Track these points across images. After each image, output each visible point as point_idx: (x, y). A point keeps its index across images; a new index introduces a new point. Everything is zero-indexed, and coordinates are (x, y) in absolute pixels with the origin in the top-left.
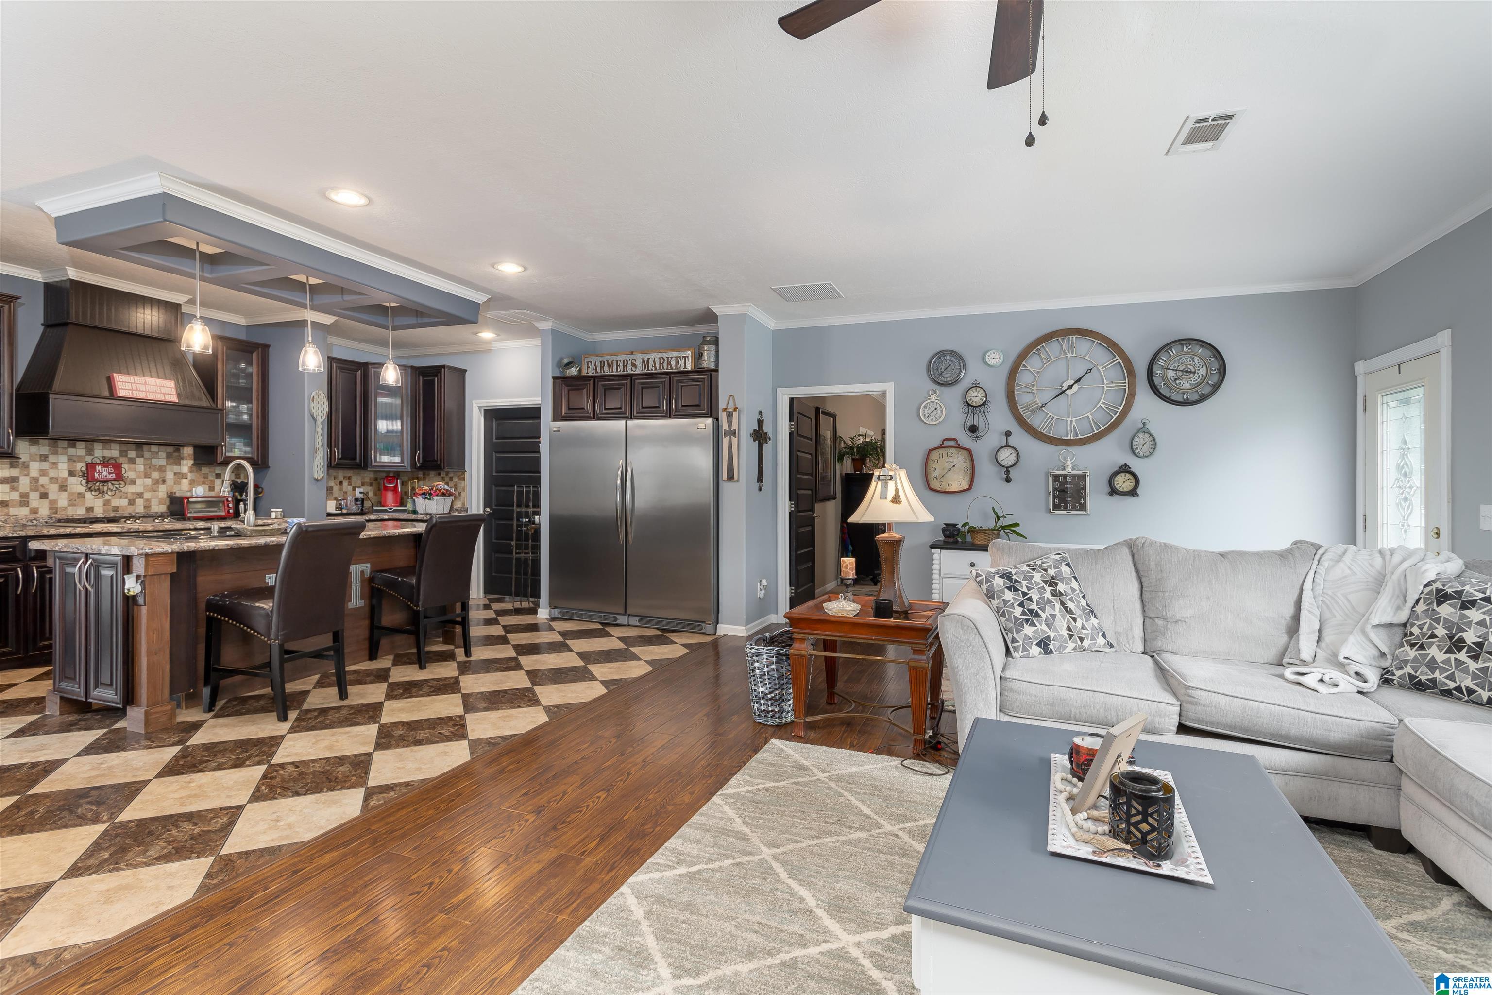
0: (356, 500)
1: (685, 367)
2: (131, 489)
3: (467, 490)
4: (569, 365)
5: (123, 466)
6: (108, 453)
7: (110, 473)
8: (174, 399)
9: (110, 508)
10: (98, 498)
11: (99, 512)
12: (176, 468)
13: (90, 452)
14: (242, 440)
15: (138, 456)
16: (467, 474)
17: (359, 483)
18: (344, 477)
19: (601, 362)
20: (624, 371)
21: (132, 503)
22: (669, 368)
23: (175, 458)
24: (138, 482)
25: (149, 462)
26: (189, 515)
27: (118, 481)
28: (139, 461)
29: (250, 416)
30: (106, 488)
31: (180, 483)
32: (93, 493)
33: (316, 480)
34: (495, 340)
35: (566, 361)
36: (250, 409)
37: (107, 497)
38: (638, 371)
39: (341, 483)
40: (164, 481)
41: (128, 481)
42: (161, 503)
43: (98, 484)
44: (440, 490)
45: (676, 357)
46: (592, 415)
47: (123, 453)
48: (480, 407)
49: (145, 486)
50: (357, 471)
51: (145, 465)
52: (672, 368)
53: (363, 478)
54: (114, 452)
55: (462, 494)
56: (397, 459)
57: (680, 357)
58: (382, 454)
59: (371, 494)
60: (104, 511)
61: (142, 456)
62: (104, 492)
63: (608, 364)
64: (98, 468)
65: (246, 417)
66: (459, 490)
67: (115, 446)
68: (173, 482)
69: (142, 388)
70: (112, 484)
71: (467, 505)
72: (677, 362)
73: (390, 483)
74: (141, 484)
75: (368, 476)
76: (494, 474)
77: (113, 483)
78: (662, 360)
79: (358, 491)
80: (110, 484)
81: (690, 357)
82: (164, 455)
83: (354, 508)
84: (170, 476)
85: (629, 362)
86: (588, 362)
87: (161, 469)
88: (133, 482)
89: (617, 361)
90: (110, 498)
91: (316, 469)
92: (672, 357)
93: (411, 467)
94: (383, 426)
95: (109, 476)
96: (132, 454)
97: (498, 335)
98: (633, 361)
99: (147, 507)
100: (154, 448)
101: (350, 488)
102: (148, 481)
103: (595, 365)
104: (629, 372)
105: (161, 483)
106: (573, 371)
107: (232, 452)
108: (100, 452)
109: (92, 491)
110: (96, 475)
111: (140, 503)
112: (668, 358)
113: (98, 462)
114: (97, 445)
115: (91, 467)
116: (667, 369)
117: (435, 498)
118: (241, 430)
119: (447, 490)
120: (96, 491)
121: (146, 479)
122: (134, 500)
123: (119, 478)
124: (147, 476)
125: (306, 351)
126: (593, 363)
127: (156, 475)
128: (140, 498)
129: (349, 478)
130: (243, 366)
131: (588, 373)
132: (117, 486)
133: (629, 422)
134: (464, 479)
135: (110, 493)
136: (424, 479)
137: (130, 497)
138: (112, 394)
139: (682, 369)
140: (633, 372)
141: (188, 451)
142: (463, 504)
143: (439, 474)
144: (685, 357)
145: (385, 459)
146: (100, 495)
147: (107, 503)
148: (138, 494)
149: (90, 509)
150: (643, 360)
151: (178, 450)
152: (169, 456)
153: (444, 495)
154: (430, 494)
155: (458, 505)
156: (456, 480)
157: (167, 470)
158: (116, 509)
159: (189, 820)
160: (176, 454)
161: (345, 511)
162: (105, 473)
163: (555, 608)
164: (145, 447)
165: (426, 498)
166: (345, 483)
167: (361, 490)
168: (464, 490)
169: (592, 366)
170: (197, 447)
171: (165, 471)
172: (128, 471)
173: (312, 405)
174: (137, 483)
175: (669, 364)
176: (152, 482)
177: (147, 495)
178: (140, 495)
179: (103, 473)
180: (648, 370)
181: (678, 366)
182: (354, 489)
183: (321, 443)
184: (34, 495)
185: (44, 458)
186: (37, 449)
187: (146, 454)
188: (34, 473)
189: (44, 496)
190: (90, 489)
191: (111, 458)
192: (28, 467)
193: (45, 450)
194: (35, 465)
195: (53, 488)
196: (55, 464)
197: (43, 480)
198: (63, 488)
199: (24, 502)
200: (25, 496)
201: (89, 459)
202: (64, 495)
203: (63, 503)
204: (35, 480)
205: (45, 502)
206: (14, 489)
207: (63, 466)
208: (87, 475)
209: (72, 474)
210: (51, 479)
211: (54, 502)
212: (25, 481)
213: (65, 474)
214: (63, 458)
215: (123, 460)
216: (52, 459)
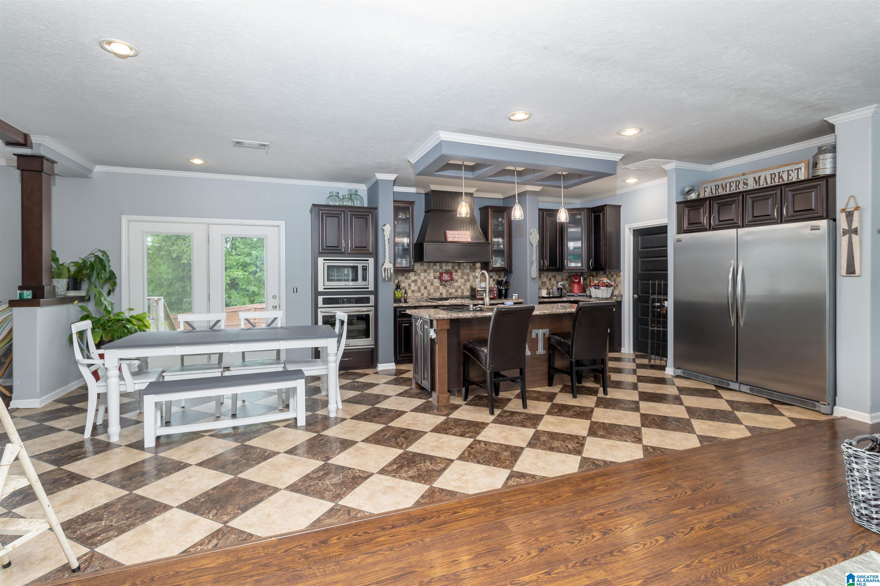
0: (558, 289)
1: (798, 178)
2: (456, 284)
3: (622, 283)
4: (689, 192)
5: (453, 273)
6: (447, 268)
7: (448, 277)
8: (469, 240)
9: (449, 293)
10: (444, 289)
11: (444, 296)
12: (474, 273)
13: (441, 267)
14: (500, 258)
16: (622, 273)
17: (560, 279)
18: (552, 276)
19: (716, 186)
20: (736, 190)
21: (456, 291)
22: (781, 180)
23: (473, 269)
24: (459, 281)
25: (463, 271)
26: (478, 297)
28: (459, 271)
29: (504, 246)
30: (447, 284)
31: (475, 281)
33: (533, 278)
34: (636, 184)
35: (687, 189)
36: (504, 242)
37: (447, 288)
38: (750, 188)
39: (550, 279)
40: (469, 280)
41: (455, 281)
42: (468, 291)
43: (444, 282)
44: (604, 283)
45: (788, 171)
46: (708, 227)
47: (453, 268)
48: (630, 229)
49: (461, 283)
50: (559, 272)
51: (461, 273)
52: (783, 180)
53: (562, 276)
54: (449, 267)
55: (619, 285)
56: (579, 265)
57: (792, 170)
58: (571, 262)
59: (567, 286)
60: (446, 294)
61: (460, 269)
62: (446, 286)
63: (722, 186)
64: (444, 275)
65: (502, 246)
66: (617, 283)
67: (450, 264)
68: (472, 281)
69: (457, 236)
71: (622, 293)
72: (789, 175)
73: (576, 279)
74: (460, 282)
75: (565, 275)
76: (640, 272)
77: (450, 281)
78: (773, 176)
79: (560, 283)
80: (448, 282)
81: (803, 169)
82: (468, 267)
83: (556, 294)
84: (471, 278)
85: (741, 182)
86: (705, 188)
87: (468, 275)
88: (457, 281)
89: (730, 183)
91: (533, 272)
92: (783, 172)
93: (587, 270)
94: (571, 245)
95: (448, 279)
96: (456, 268)
97: (639, 179)
98: (745, 181)
99: (462, 293)
100: (465, 264)
101: (555, 282)
102: (463, 280)
103: (711, 189)
104: (741, 189)
106: (693, 196)
107: (496, 264)
108: (445, 267)
110: (443, 278)
111: (459, 290)
112: (779, 173)
113: (444, 272)
114: (444, 264)
115: (441, 274)
116: (779, 182)
117: (601, 288)
118: (499, 253)
119: (609, 283)
120: (443, 285)
123: (452, 279)
124: (462, 278)
125: (515, 209)
126: (709, 188)
127: (465, 277)
129: (555, 277)
130: (500, 220)
131: (705, 195)
132: (451, 283)
133: (741, 230)
134: (620, 276)
135: (448, 286)
136: (597, 276)
137: (456, 288)
138: (446, 241)
139: (794, 180)
140: (744, 189)
141: (478, 265)
142: (620, 292)
143: (605, 273)
144: (798, 169)
145: (573, 265)
147: (447, 291)
149: (441, 294)
150: (755, 178)
151: (474, 265)
152: (471, 268)
153: (607, 286)
154: (599, 286)
155: (616, 292)
156: (615, 276)
157: (470, 275)
158: (451, 294)
159: (430, 461)
160: (473, 267)
161: (551, 296)
163: (678, 368)
164: (461, 265)
165: (596, 288)
166: (553, 279)
167: (561, 283)
168: (620, 283)
169: (708, 190)
170: (481, 263)
172: (455, 276)
173: (531, 237)
175: (780, 177)
177: (462, 287)
178: (460, 287)
179: (446, 277)
180: (759, 185)
181: (790, 178)
182: (557, 283)
183: (535, 258)
184: (422, 288)
185: (425, 271)
186: (422, 267)
187: (462, 267)
188: (422, 278)
189: (426, 288)
190: (441, 285)
191: (449, 270)
192: (420, 275)
193: (425, 268)
194: (422, 274)
195: (429, 284)
196: (429, 273)
197: (425, 281)
198: (432, 284)
199: (419, 291)
200: (419, 288)
201: (441, 271)
202: (432, 287)
203: (432, 291)
204: (423, 281)
205: (426, 290)
206: (416, 285)
207: (432, 274)
208: (440, 278)
209: (435, 278)
210: (428, 280)
211: (429, 291)
212: (419, 281)
213: (433, 278)
214: (432, 271)
215: (453, 271)
216: (428, 271)
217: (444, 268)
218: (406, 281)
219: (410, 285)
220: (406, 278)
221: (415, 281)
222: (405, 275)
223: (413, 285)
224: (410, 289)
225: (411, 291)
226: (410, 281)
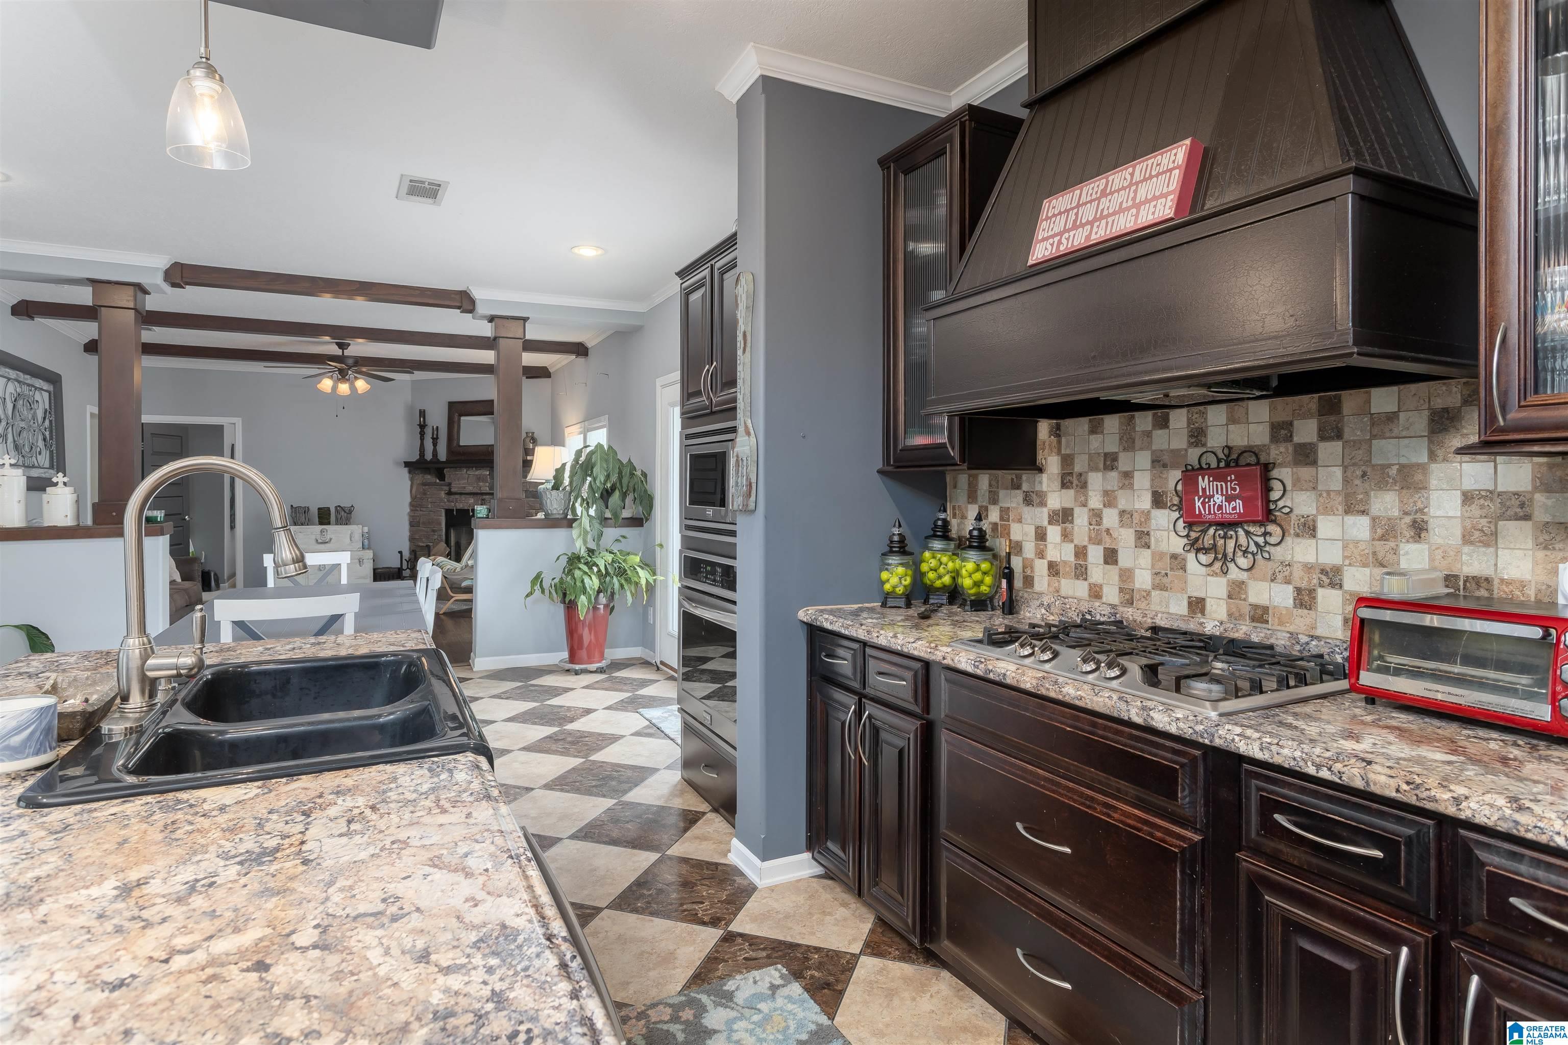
2: (1302, 551)
5: (1275, 473)
6: (1239, 437)
7: (1229, 499)
9: (1246, 610)
10: (1215, 574)
11: (1215, 616)
13: (1197, 436)
15: (1323, 436)
21: (1305, 599)
24: (1327, 526)
25: (1360, 454)
27: (1261, 524)
28: (1329, 450)
30: (1231, 544)
32: (1203, 558)
37: (1234, 573)
40: (1419, 529)
41: (1293, 525)
43: (1211, 531)
47: (1282, 430)
49: (1348, 541)
51: (1345, 469)
54: (1258, 428)
60: (1230, 615)
61: (1339, 436)
62: (1225, 555)
64: (1203, 482)
68: (1458, 532)
70: (1248, 533)
77: (1251, 529)
80: (1241, 532)
88: (1309, 529)
90: (1244, 576)
95: (1228, 508)
96: (1305, 431)
102: (1361, 527)
105: (1408, 533)
108: (1225, 430)
109: (1198, 551)
110: (1198, 504)
111: (1329, 600)
113: (1214, 464)
114: (1217, 413)
115: (1191, 475)
120: (1206, 551)
121: (1350, 519)
122: (1312, 592)
123: (1269, 513)
124: (1355, 505)
127: (1387, 501)
128: (1332, 585)
132: (1261, 540)
135: (1243, 562)
137: (1300, 578)
146: (1218, 565)
147: (1236, 591)
148: (1323, 571)
149: (1197, 605)
157: (1434, 482)
158: (1260, 615)
162: (1218, 499)
164: (1350, 400)
171: (1422, 487)
172: (1295, 490)
174: (1320, 533)
176: (1373, 528)
177: (1355, 579)
178: (1332, 576)
179: (1226, 496)
184: (1095, 554)
185: (1110, 462)
186: (1095, 442)
187: (1353, 428)
188: (1095, 501)
189: (1111, 557)
190: (1195, 546)
191: (1249, 450)
192: (1084, 486)
193: (1112, 446)
194: (1096, 480)
195: (1125, 538)
196: (1128, 475)
197: (1110, 518)
198: (1143, 539)
199: (1081, 572)
200: (1081, 553)
201: (1193, 455)
202: (1145, 557)
203: (1143, 579)
204: (1096, 516)
205: (1113, 572)
206: (1066, 536)
207: (1143, 481)
208: (1185, 507)
209: (1158, 501)
210: (1122, 513)
211: (1126, 575)
212: (1081, 518)
213: (1145, 502)
214: (1143, 459)
215: (1278, 452)
216: (1124, 463)
217: (1216, 439)
218: (1028, 512)
219: (1041, 535)
220: (1028, 500)
221: (1064, 516)
222: (1025, 487)
223: (1054, 533)
224: (1041, 554)
225: (1044, 563)
226: (1041, 515)
